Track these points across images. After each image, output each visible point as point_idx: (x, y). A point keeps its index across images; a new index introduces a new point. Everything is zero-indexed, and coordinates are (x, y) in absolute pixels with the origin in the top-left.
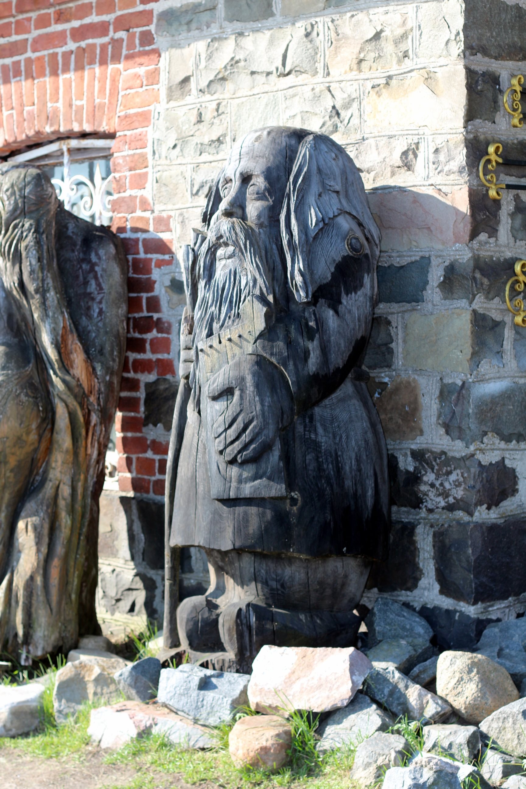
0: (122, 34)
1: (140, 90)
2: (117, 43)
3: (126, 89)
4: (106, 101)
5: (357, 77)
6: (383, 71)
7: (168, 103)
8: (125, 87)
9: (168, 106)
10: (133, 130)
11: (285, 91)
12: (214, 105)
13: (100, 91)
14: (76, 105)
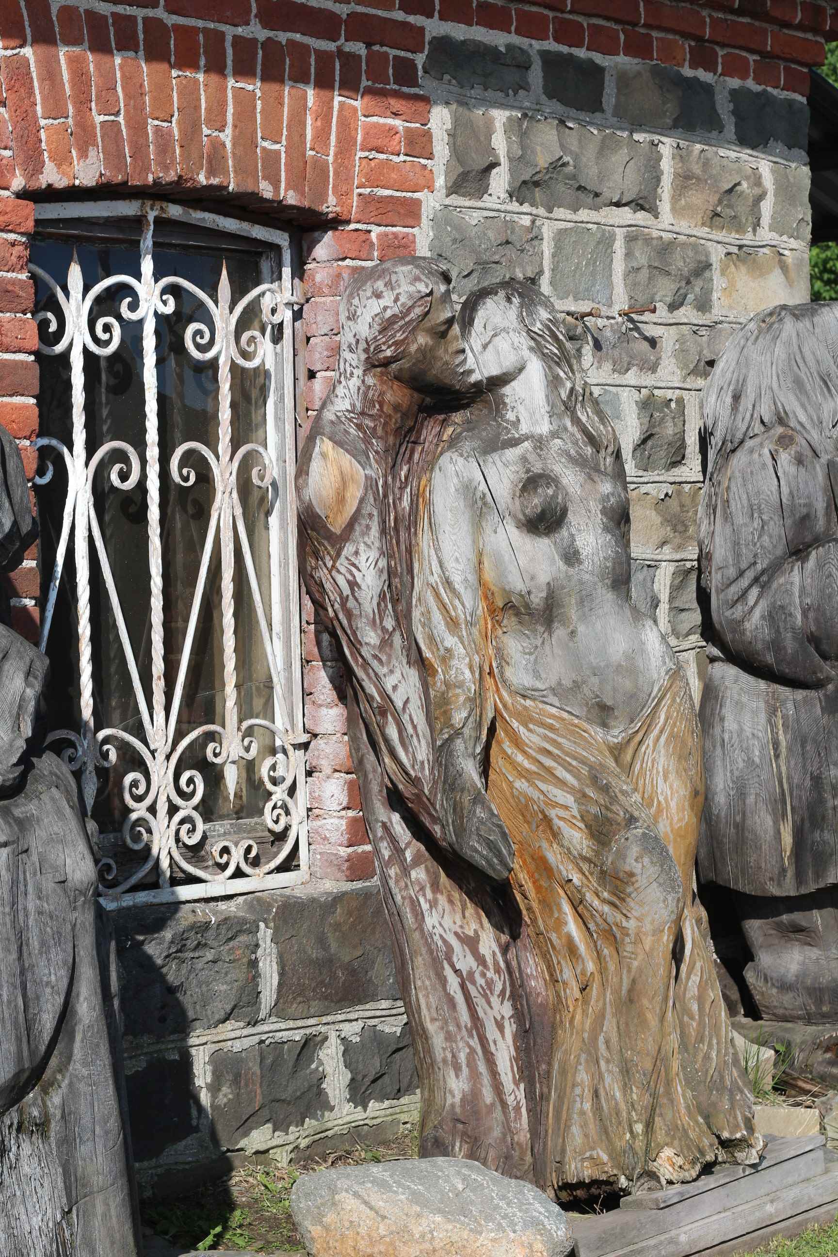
0: (358, 48)
1: (396, 159)
2: (349, 60)
3: (371, 150)
4: (331, 159)
5: (710, 237)
6: (737, 236)
7: (447, 196)
8: (369, 146)
9: (447, 201)
10: (386, 226)
11: (625, 229)
12: (526, 221)
13: (316, 137)
14: (264, 149)
